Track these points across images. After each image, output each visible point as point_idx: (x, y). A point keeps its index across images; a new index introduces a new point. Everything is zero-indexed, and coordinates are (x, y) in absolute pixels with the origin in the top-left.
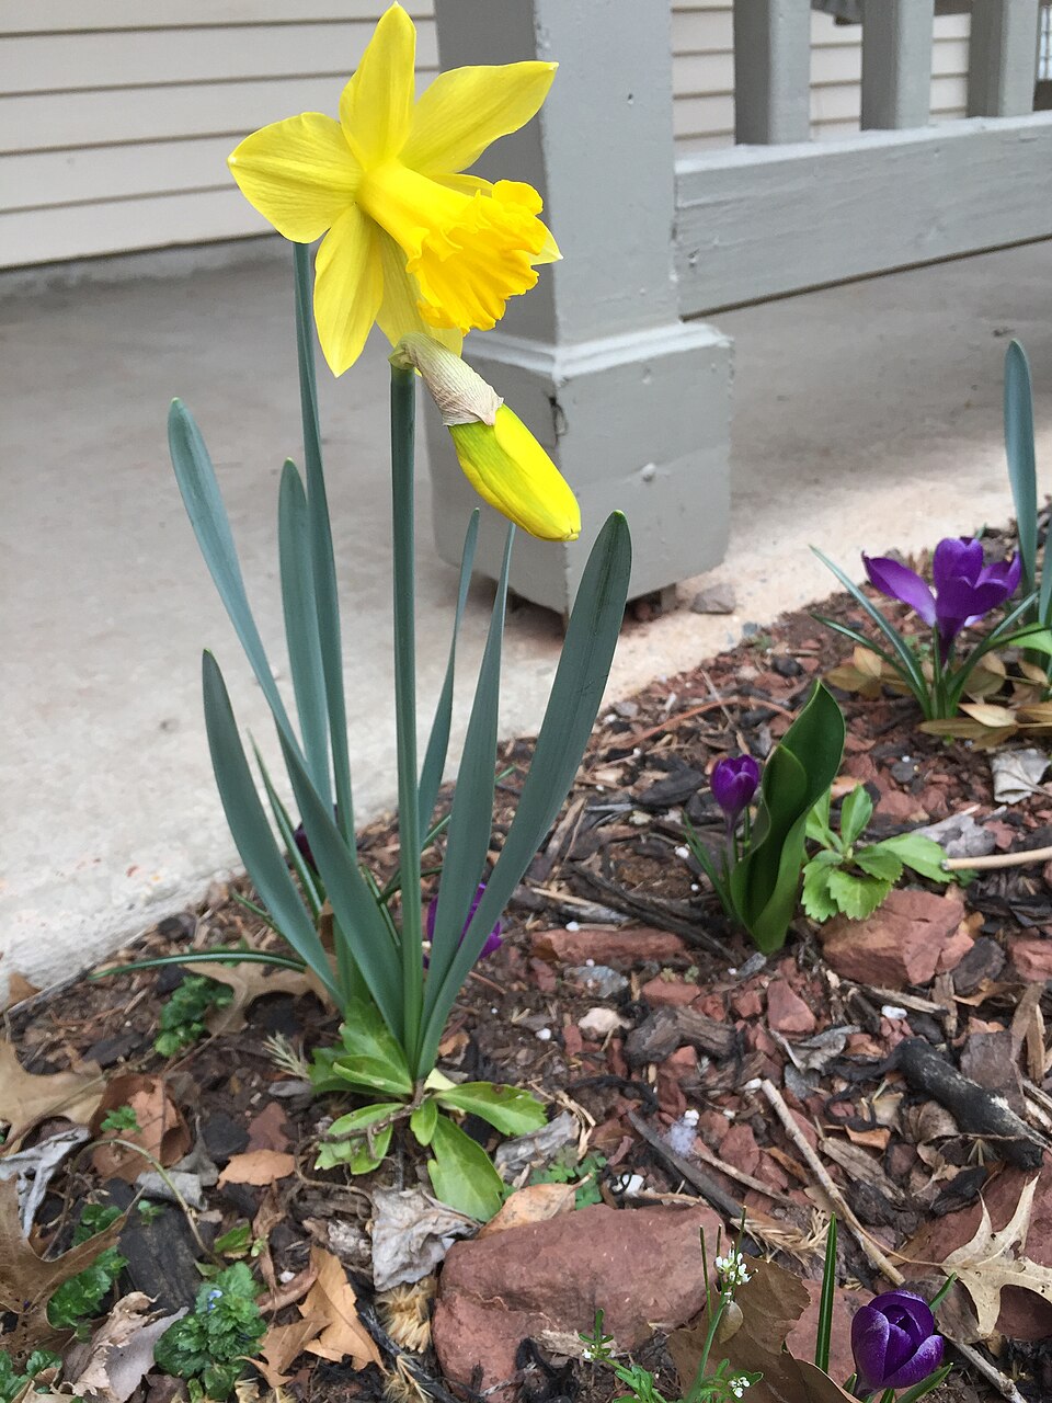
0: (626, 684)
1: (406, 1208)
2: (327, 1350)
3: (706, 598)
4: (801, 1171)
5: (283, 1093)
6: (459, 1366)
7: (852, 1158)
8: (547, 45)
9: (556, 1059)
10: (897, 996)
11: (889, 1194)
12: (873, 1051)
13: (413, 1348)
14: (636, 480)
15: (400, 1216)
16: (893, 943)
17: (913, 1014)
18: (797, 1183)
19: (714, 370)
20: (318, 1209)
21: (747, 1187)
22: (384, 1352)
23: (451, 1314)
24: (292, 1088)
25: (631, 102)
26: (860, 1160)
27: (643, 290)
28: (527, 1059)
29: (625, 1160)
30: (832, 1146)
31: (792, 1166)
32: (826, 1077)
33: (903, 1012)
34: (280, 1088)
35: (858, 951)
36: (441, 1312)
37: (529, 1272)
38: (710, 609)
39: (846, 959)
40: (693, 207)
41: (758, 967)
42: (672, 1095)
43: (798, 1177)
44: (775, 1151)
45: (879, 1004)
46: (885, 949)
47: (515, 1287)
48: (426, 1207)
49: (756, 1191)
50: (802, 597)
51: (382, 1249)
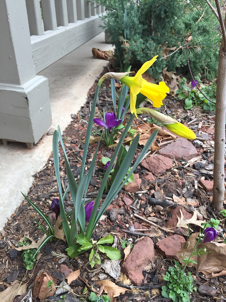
0: (48, 154)
1: (108, 265)
2: (117, 295)
3: (50, 132)
4: (148, 224)
5: (62, 262)
6: (139, 282)
7: (153, 219)
8: (10, 18)
9: (102, 228)
10: (140, 192)
11: (160, 221)
12: (143, 202)
13: (129, 284)
14: (39, 111)
15: (108, 267)
16: (136, 184)
17: (143, 193)
18: (149, 227)
19: (46, 85)
20: (92, 276)
21: (144, 231)
22: (127, 288)
23: (131, 275)
24: (63, 260)
25: (23, 29)
26: (154, 219)
27: (31, 70)
28: (98, 230)
29: (127, 237)
30: (149, 218)
31: (146, 225)
32: (140, 209)
33: (142, 194)
34: (60, 261)
35: (131, 187)
36: (130, 276)
37: (139, 260)
38: (51, 134)
39: (130, 189)
40: (35, 51)
41: (117, 197)
42: (122, 224)
43: (148, 226)
44: (142, 224)
45: (138, 194)
46: (135, 185)
47: (139, 264)
48: (111, 263)
49: (146, 231)
50: (64, 127)
51: (111, 273)
